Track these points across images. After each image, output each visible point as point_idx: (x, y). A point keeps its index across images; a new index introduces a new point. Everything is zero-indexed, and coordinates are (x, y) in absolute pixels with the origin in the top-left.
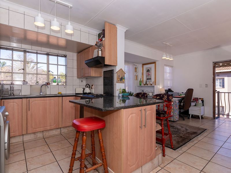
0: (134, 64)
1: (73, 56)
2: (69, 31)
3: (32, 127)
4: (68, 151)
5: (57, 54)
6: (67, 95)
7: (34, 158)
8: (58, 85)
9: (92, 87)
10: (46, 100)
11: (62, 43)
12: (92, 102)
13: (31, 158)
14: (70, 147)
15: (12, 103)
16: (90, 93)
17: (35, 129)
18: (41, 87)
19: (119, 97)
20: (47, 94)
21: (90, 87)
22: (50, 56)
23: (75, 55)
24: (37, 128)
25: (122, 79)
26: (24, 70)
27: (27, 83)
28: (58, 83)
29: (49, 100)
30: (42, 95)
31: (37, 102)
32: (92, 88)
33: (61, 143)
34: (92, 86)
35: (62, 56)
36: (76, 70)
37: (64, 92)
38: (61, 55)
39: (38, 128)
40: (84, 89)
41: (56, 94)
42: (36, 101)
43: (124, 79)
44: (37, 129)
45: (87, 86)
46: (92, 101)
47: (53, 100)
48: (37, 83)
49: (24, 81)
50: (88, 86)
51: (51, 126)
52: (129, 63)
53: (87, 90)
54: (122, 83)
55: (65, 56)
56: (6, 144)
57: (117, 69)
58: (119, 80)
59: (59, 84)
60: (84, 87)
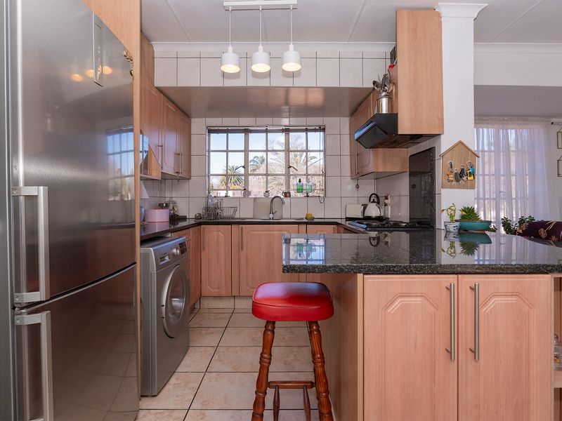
0: (553, 120)
1: (341, 125)
2: (291, 66)
3: (247, 284)
4: (295, 355)
5: (305, 128)
6: (326, 220)
7: (230, 350)
8: (308, 196)
9: (386, 201)
10: (274, 231)
11: (316, 98)
12: (387, 243)
13: (225, 348)
14: (303, 349)
15: (215, 233)
16: (379, 219)
18: (272, 201)
19: (448, 232)
20: (284, 217)
21: (378, 203)
22: (291, 134)
23: (346, 121)
25: (463, 176)
26: (245, 168)
27: (249, 193)
28: (307, 194)
29: (278, 231)
30: (273, 219)
31: (255, 233)
32: (386, 205)
33: (292, 333)
34: (387, 198)
35: (315, 130)
36: (348, 158)
37: (318, 214)
38: (313, 128)
40: (365, 206)
41: (302, 219)
42: (253, 231)
43: (472, 174)
45: (372, 200)
46: (386, 240)
47: (286, 231)
48: (267, 194)
49: (245, 189)
50: (376, 199)
52: (527, 120)
53: (373, 211)
54: (465, 187)
55: (322, 129)
56: (164, 308)
57: (445, 144)
58: (451, 177)
59: (310, 194)
60: (366, 201)
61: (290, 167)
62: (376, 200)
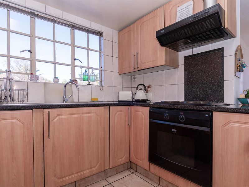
3: (55, 175)
5: (87, 29)
9: (149, 89)
10: (83, 113)
15: (9, 121)
17: (62, 178)
18: (65, 87)
20: (74, 101)
21: (145, 90)
23: (115, 33)
24: (65, 177)
26: (31, 52)
27: (37, 78)
28: (89, 82)
31: (64, 117)
32: (147, 92)
34: (149, 87)
39: (68, 176)
42: (62, 115)
44: (67, 178)
45: (139, 89)
47: (94, 113)
48: (56, 80)
49: (32, 74)
51: (91, 168)
55: (100, 34)
61: (75, 59)
62: (143, 88)
